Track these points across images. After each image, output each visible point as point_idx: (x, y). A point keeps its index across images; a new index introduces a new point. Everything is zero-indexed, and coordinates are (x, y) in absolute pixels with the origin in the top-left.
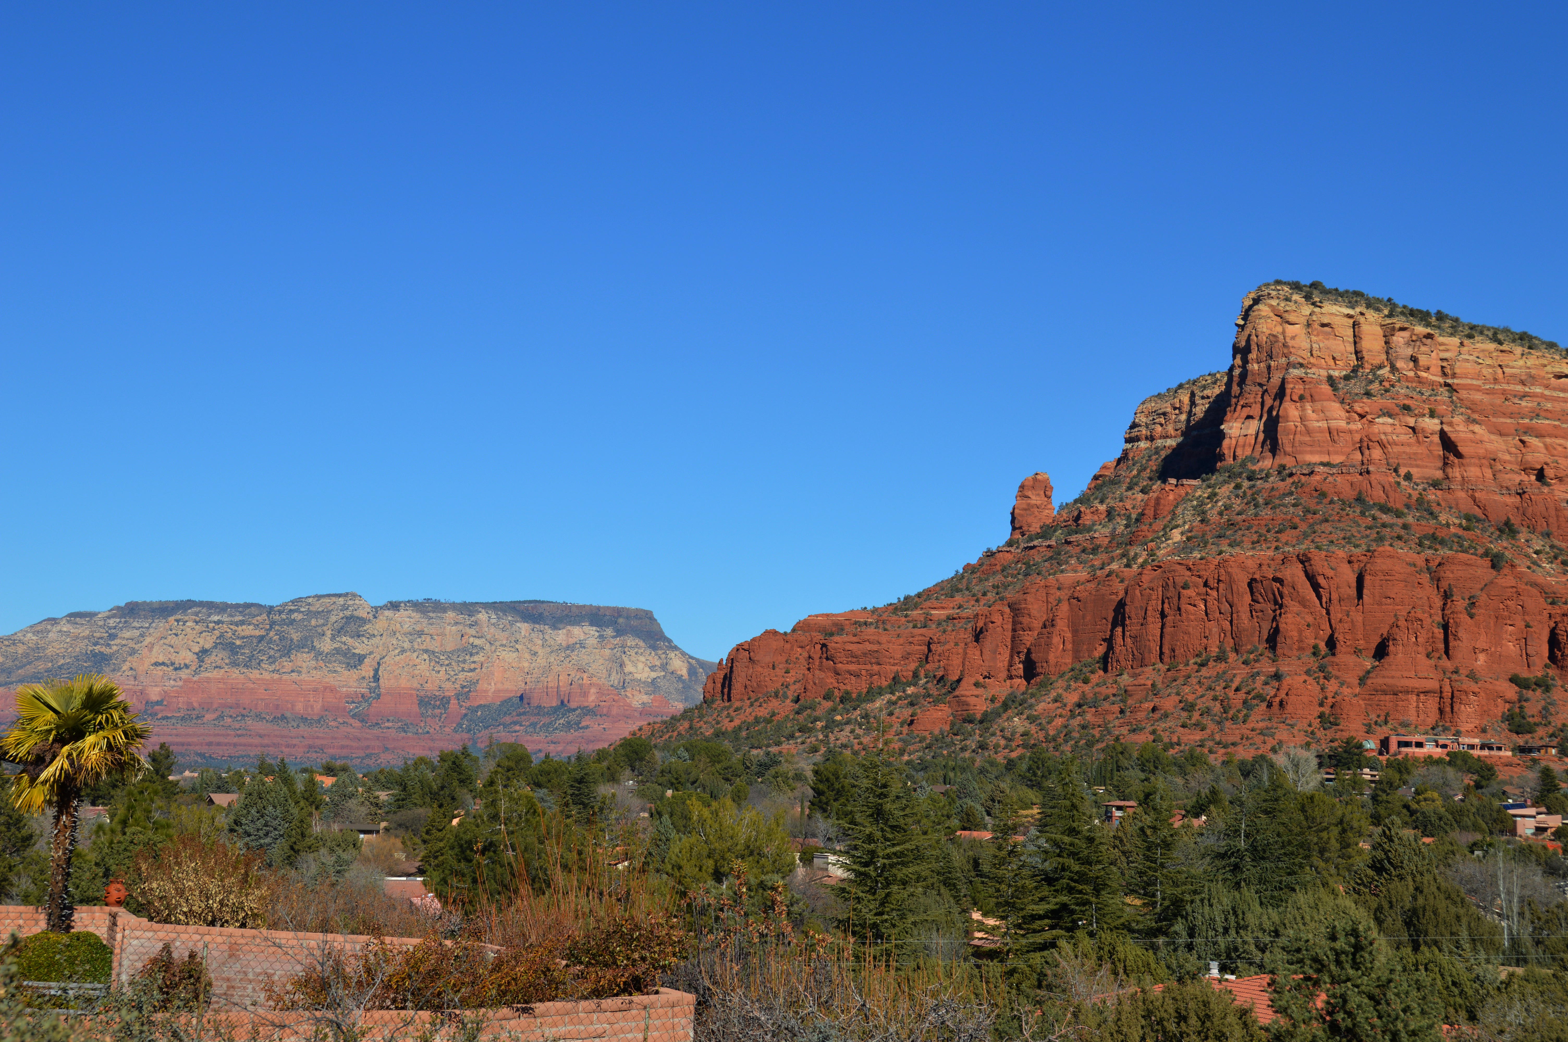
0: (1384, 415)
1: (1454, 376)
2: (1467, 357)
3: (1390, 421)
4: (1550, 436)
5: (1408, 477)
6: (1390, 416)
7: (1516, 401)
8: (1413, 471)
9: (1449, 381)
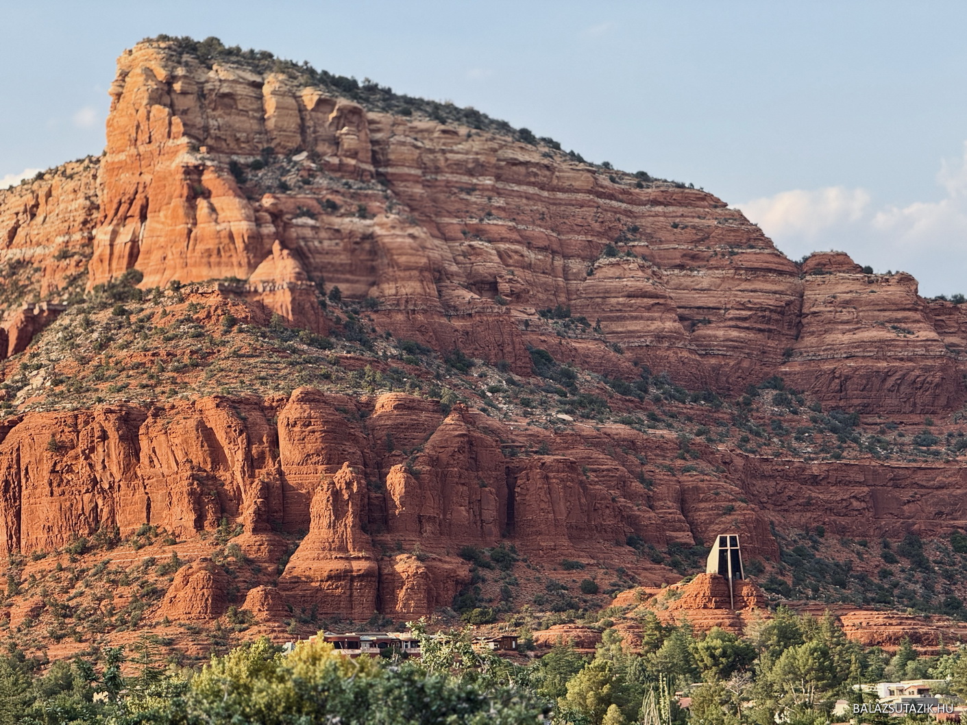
0: (303, 214)
1: (388, 163)
2: (402, 138)
3: (311, 222)
4: (502, 240)
5: (336, 295)
6: (311, 215)
7: (464, 196)
8: (342, 287)
9: (381, 170)
